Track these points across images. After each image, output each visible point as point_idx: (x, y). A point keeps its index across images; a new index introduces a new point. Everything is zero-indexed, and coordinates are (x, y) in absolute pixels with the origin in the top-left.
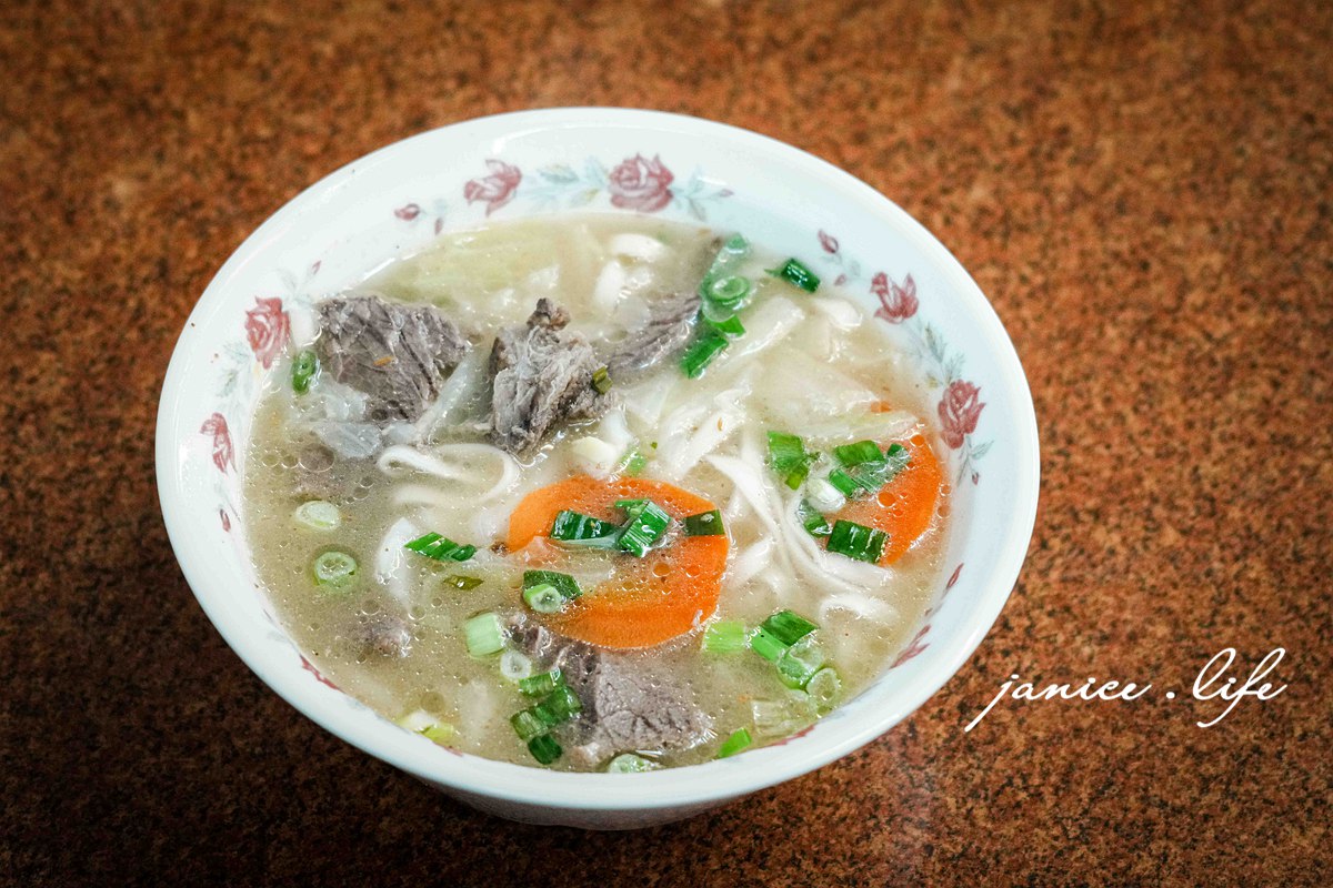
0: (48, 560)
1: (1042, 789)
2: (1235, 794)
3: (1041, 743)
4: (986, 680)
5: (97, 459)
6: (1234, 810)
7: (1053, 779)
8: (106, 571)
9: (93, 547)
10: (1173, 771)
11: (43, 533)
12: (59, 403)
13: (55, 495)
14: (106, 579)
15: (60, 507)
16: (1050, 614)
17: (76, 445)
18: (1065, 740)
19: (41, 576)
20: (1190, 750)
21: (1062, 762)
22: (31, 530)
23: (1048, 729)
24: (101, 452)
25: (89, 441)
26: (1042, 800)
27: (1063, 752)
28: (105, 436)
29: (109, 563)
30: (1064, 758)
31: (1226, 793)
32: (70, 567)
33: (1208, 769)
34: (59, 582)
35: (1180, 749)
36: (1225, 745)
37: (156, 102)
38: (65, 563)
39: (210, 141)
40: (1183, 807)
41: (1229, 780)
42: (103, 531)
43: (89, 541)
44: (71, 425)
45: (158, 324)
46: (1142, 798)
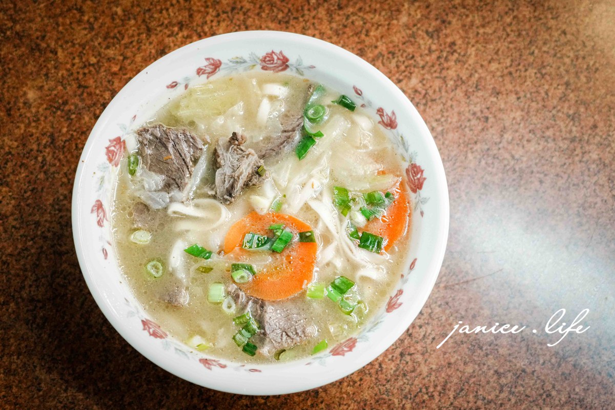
0: (13, 296)
1: (434, 393)
2: (514, 393)
3: (434, 371)
4: (412, 340)
5: (30, 243)
6: (513, 401)
7: (439, 388)
8: (39, 301)
9: (33, 289)
10: (488, 382)
11: (10, 283)
12: (12, 214)
13: (14, 263)
14: (40, 305)
15: (17, 269)
16: (440, 306)
17: (21, 236)
18: (444, 369)
19: (11, 305)
20: (496, 372)
21: (443, 380)
22: (5, 281)
23: (437, 364)
24: (32, 239)
25: (26, 234)
26: (434, 399)
27: (443, 375)
28: (33, 231)
29: (40, 297)
30: (443, 378)
31: (511, 392)
32: (23, 300)
33: (503, 381)
34: (19, 308)
35: (492, 372)
36: (511, 369)
37: (44, 45)
38: (21, 298)
39: (68, 66)
40: (492, 400)
41: (512, 386)
42: (36, 281)
43: (30, 286)
44: (18, 226)
45: (53, 169)
46: (475, 396)
